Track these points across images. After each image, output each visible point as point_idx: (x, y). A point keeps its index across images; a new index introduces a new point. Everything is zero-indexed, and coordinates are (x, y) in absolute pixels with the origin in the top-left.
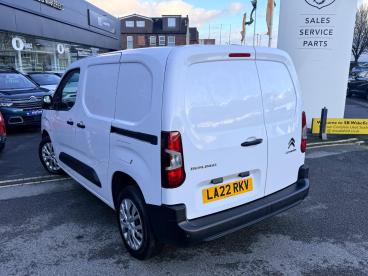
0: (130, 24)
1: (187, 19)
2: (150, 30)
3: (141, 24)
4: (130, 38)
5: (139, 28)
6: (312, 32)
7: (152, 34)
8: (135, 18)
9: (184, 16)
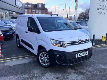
1: (45, 5)
2: (33, 8)
3: (30, 6)
4: (26, 10)
5: (29, 7)
7: (34, 9)
8: (28, 4)
9: (44, 4)
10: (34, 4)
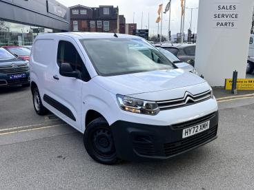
0: (76, 12)
1: (117, 9)
2: (91, 16)
3: (84, 12)
4: (76, 22)
5: (82, 15)
6: (223, 16)
7: (92, 19)
8: (79, 8)
9: (115, 7)
10: (93, 8)
